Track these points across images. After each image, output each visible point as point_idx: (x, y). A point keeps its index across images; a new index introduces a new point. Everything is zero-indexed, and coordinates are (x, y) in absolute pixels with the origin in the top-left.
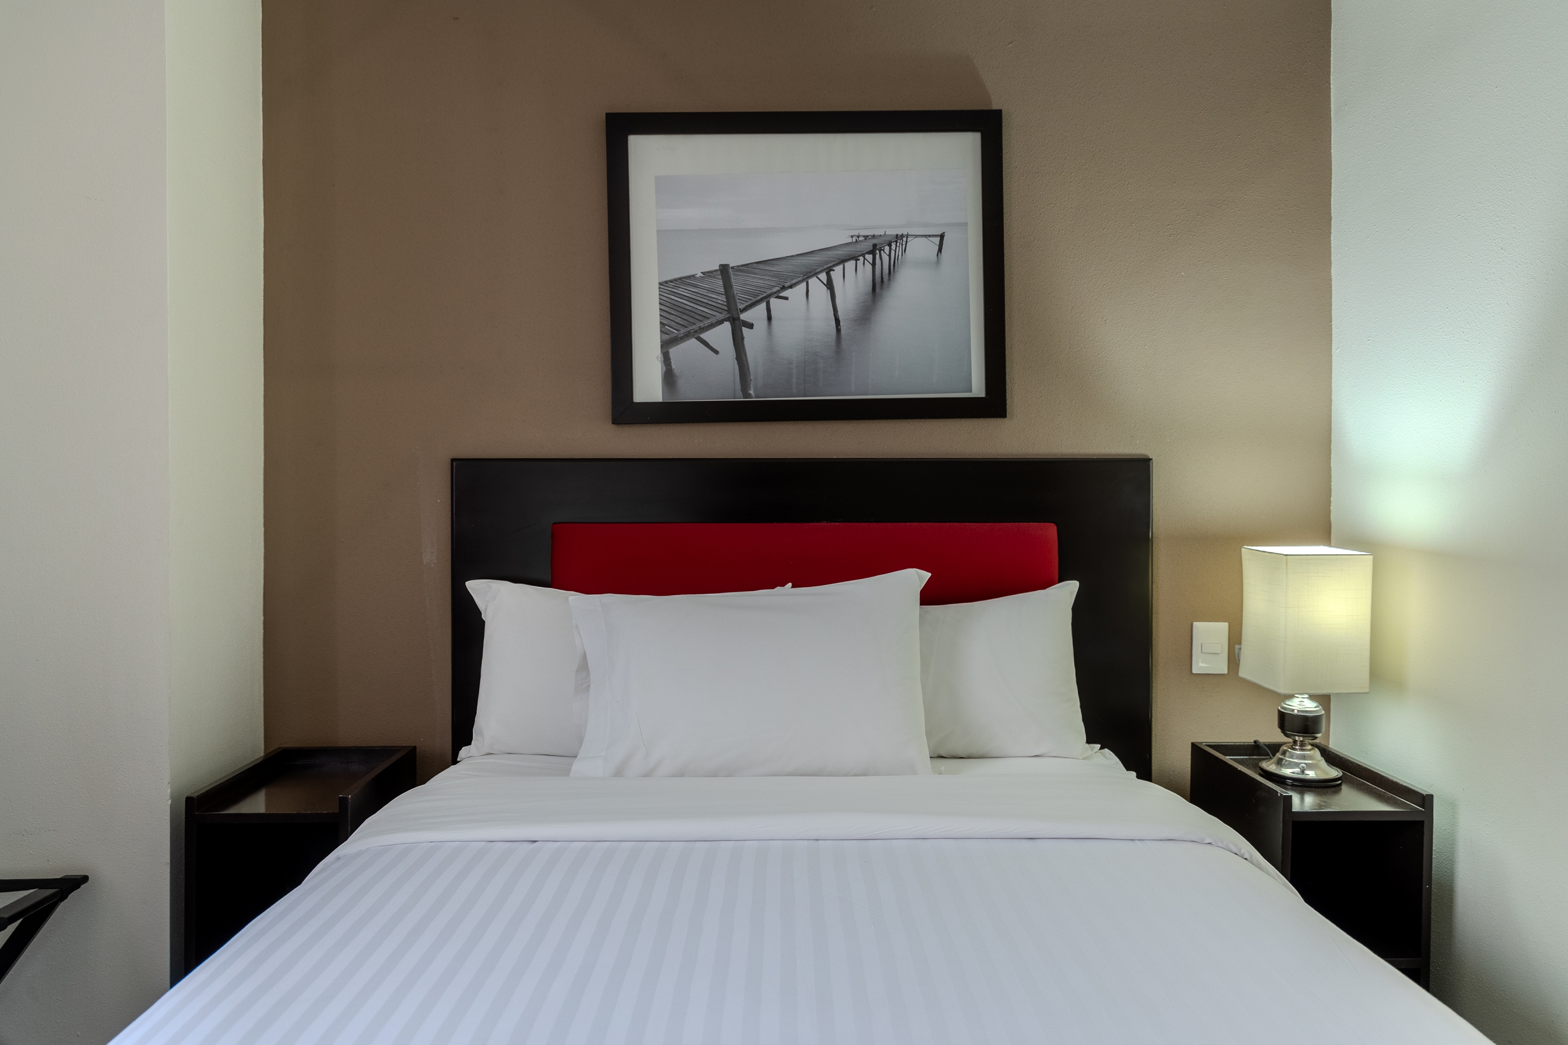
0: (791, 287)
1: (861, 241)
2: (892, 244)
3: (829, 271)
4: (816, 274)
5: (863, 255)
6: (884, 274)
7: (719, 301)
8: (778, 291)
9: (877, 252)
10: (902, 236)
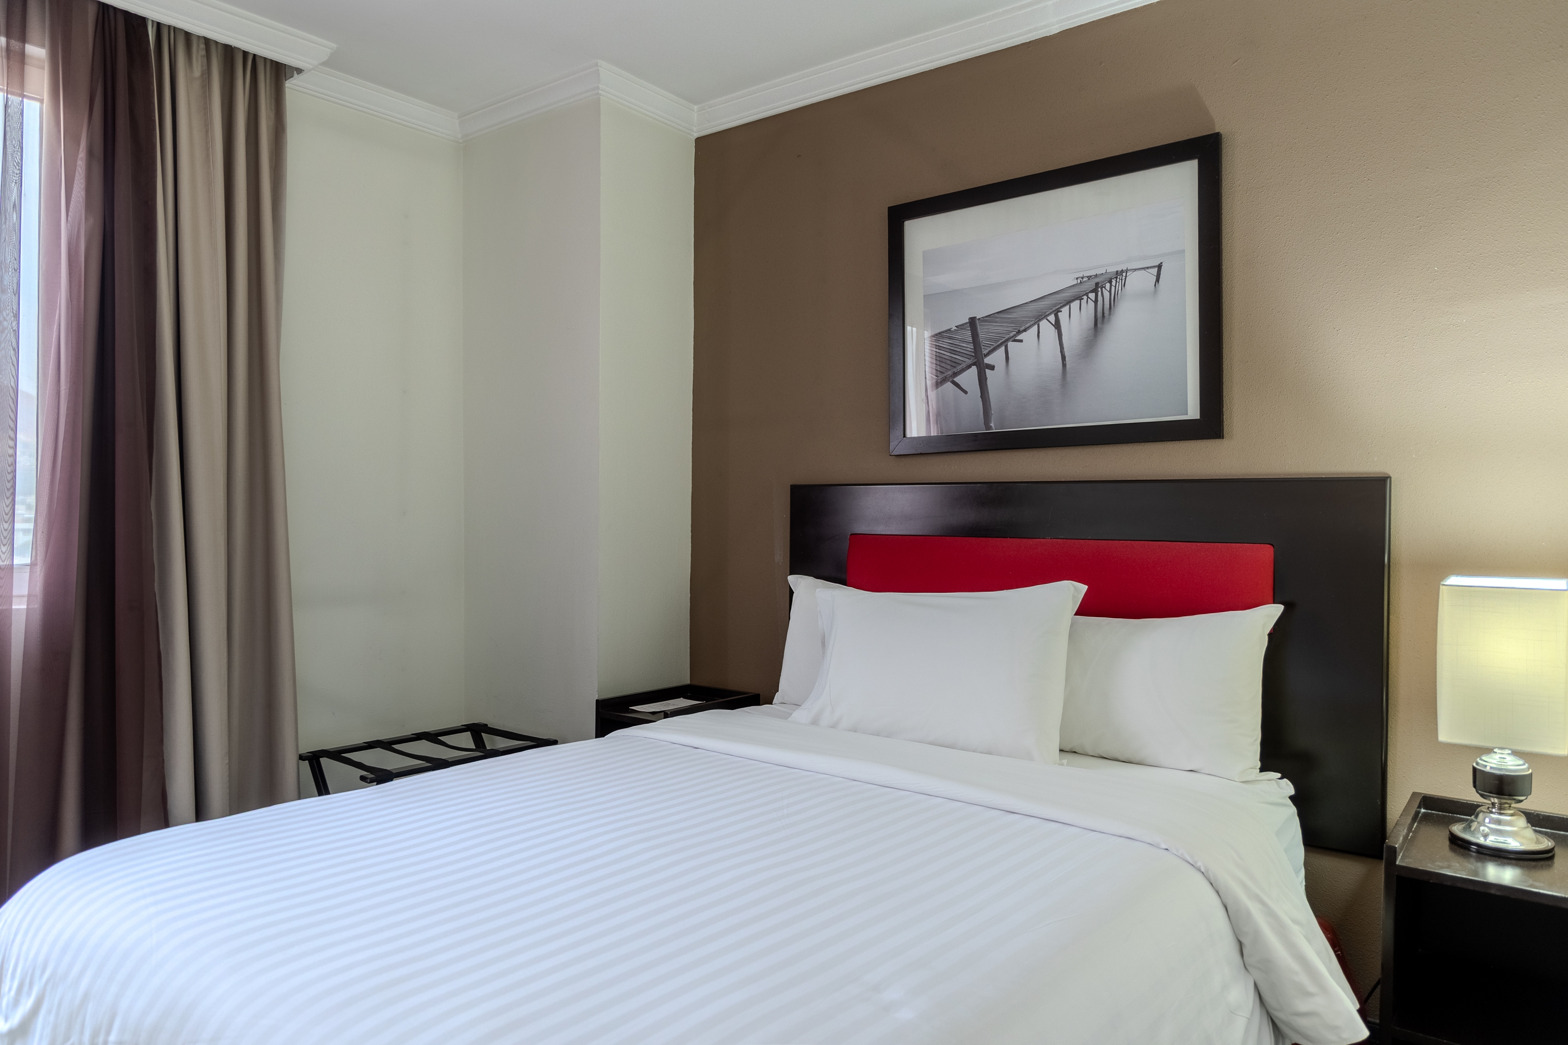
0: (1025, 330)
1: (1085, 282)
2: (1113, 280)
3: (1058, 311)
4: (1046, 317)
5: (1087, 294)
6: (1105, 309)
7: (968, 349)
8: (1015, 336)
9: (1100, 289)
10: (1122, 271)
